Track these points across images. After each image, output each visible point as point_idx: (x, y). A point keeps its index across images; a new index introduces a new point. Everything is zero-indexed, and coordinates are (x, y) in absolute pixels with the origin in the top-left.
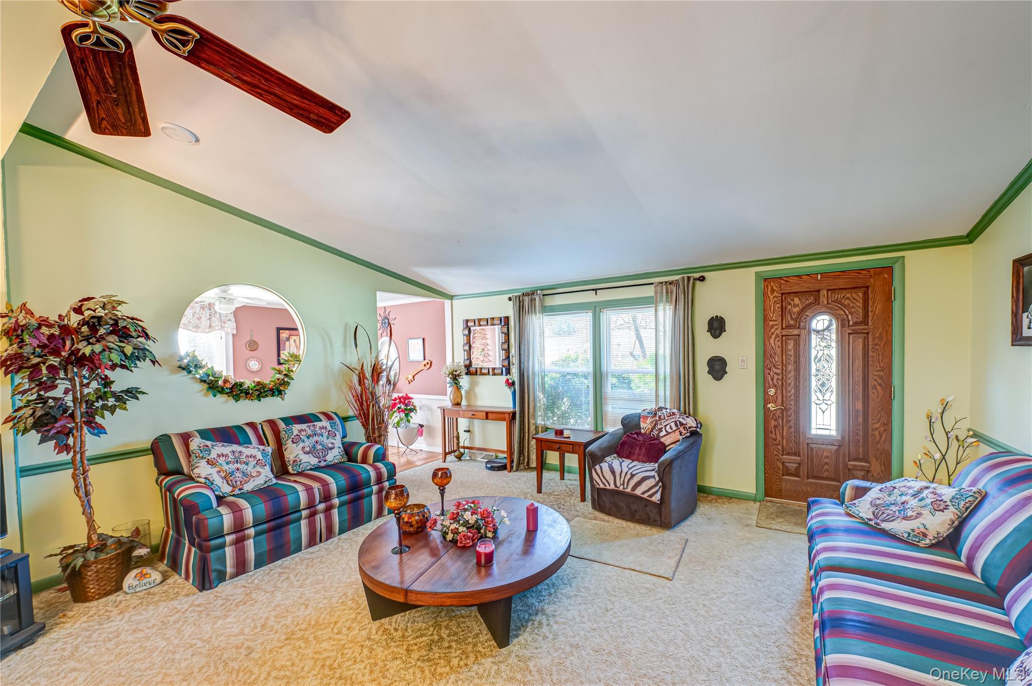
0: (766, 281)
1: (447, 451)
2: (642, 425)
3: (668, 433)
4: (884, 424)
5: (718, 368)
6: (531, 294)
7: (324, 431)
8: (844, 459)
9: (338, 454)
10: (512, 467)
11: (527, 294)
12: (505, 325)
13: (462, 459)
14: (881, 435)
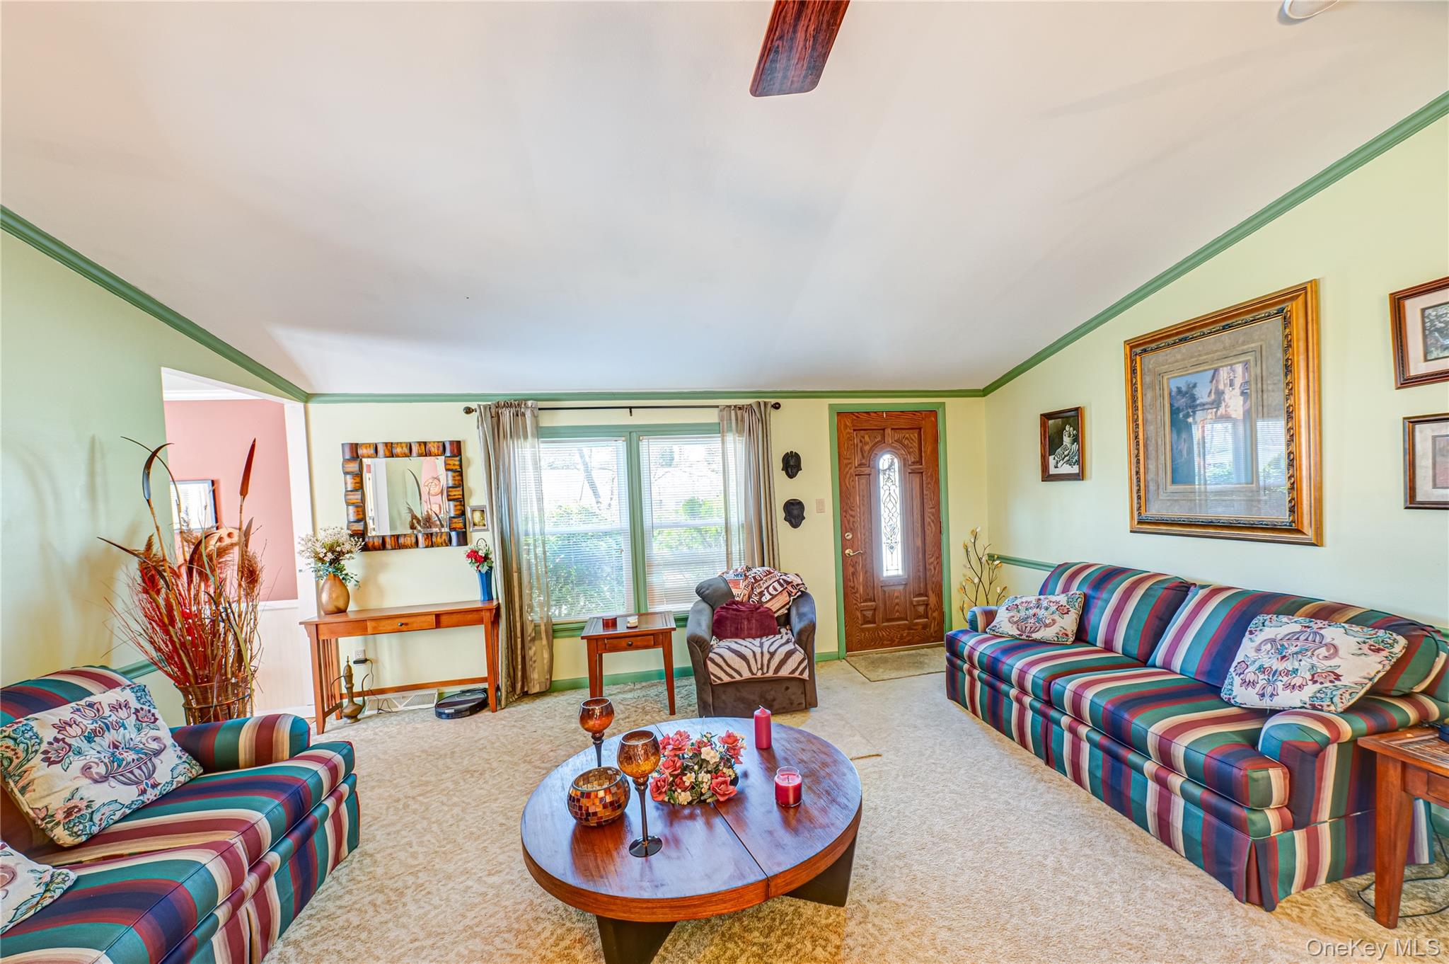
0: (842, 416)
1: (326, 710)
2: (735, 591)
3: (773, 597)
4: (937, 558)
5: (794, 512)
6: (516, 405)
7: (123, 713)
8: (910, 597)
9: (178, 761)
10: (498, 701)
11: (508, 405)
12: (453, 456)
13: (359, 717)
14: (935, 569)
